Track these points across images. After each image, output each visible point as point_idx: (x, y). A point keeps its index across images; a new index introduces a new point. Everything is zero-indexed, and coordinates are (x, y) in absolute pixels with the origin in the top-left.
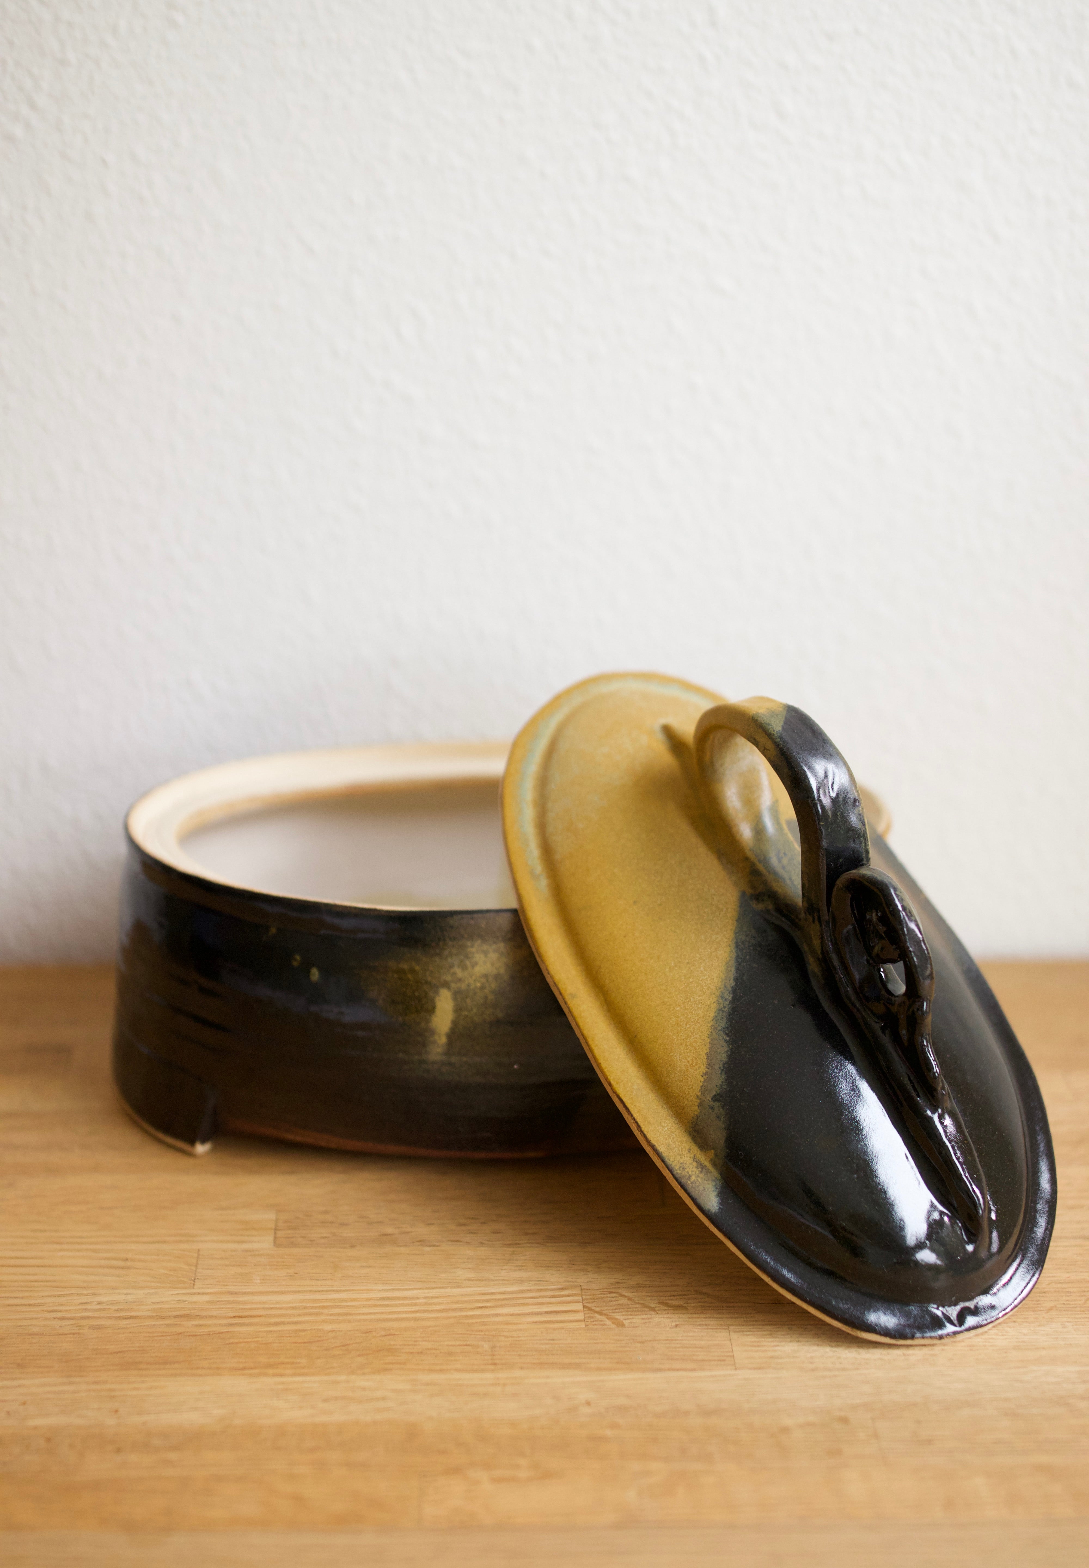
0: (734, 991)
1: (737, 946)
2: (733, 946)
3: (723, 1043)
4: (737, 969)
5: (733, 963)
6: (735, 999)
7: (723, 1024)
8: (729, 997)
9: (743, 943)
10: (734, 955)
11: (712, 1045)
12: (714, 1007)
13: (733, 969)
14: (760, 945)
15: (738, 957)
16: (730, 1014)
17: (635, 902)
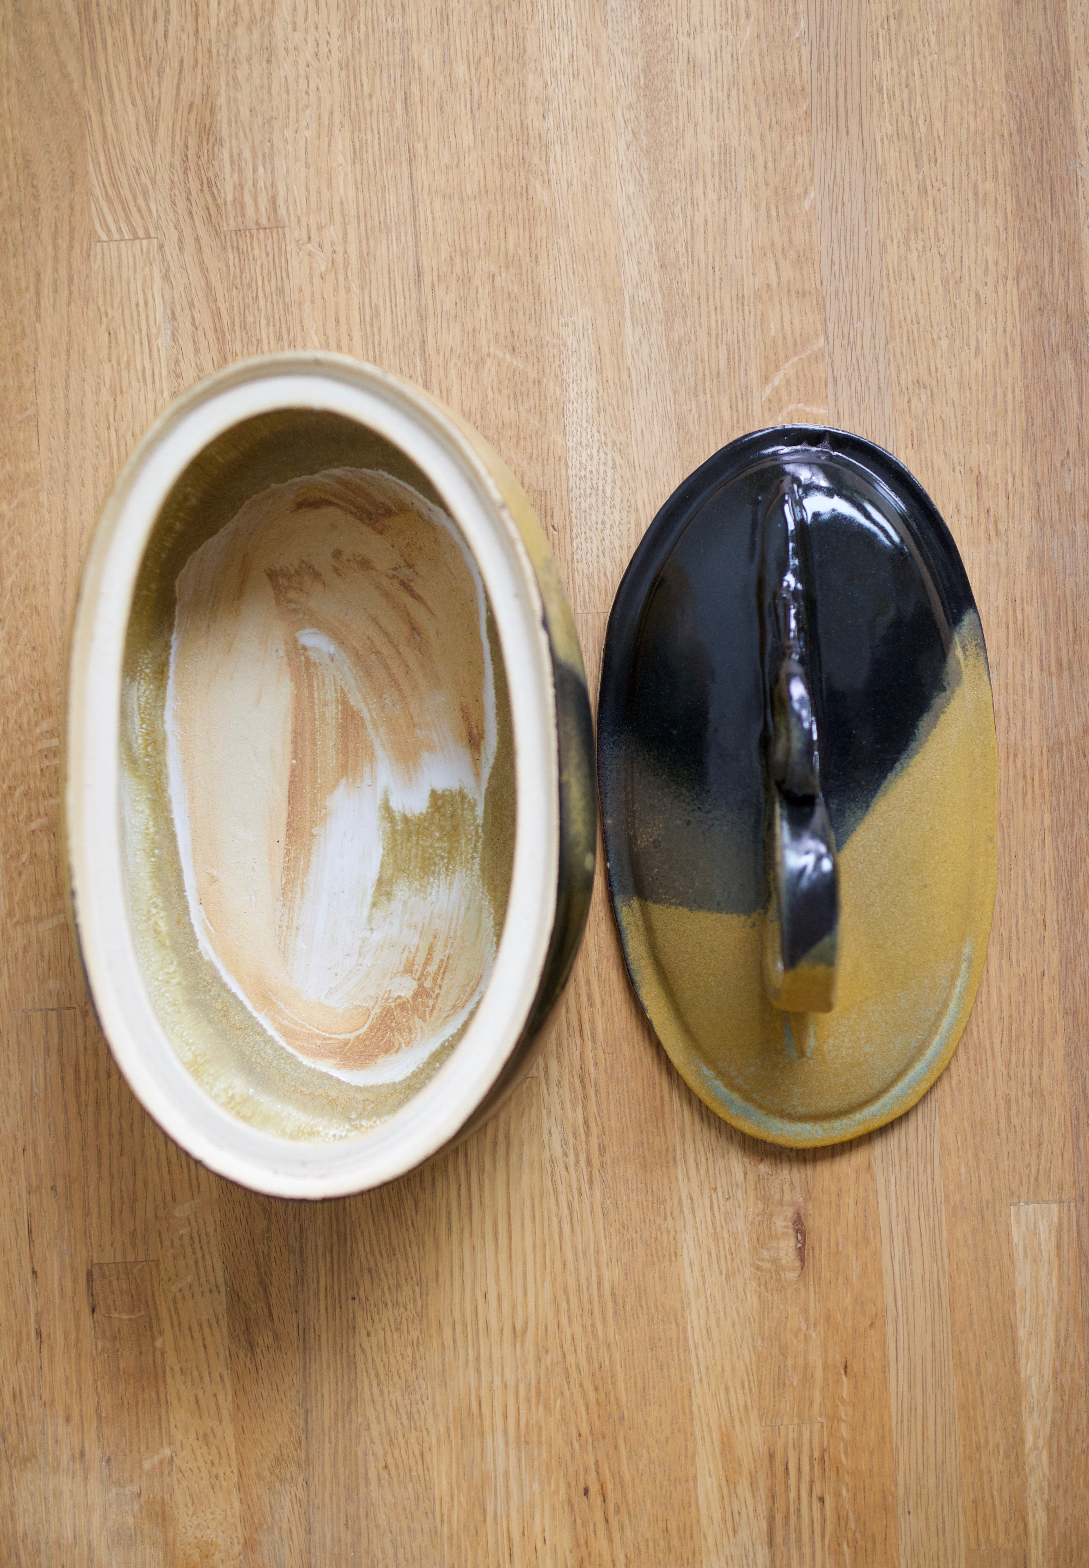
0: (891, 768)
1: (868, 806)
2: (870, 809)
3: (921, 730)
4: (879, 786)
5: (880, 793)
6: (895, 761)
7: (913, 745)
8: (898, 765)
9: (861, 808)
10: (875, 800)
11: (928, 733)
12: (912, 763)
13: (882, 788)
14: (849, 799)
15: (873, 797)
16: (904, 750)
17: (925, 886)
